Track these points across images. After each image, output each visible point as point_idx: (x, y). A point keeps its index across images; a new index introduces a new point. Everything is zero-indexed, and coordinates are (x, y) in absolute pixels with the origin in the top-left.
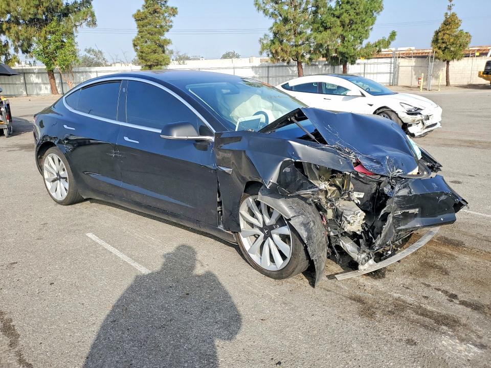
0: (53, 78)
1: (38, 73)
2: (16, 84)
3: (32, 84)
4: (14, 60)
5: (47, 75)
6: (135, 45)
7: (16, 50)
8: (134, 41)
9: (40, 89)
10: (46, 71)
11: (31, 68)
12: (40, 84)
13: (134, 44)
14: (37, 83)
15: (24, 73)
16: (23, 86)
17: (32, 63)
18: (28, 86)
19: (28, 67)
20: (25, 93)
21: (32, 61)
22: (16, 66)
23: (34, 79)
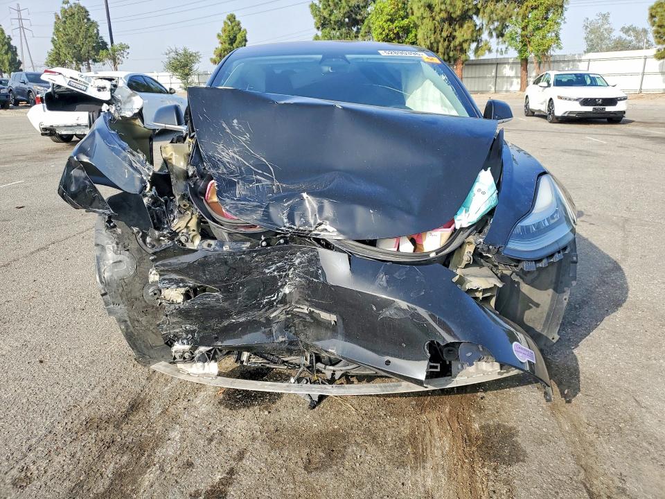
0: (525, 69)
1: (513, 63)
2: (486, 77)
3: (503, 77)
4: (484, 47)
5: (520, 65)
6: (652, 16)
7: (491, 34)
8: (652, 8)
9: (511, 84)
10: (519, 61)
11: (502, 57)
12: (512, 77)
13: (651, 14)
14: (509, 77)
15: (498, 64)
16: (493, 80)
17: (504, 50)
18: (498, 80)
19: (499, 56)
20: (493, 89)
21: (503, 47)
22: (487, 56)
23: (507, 71)
